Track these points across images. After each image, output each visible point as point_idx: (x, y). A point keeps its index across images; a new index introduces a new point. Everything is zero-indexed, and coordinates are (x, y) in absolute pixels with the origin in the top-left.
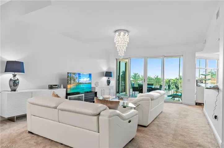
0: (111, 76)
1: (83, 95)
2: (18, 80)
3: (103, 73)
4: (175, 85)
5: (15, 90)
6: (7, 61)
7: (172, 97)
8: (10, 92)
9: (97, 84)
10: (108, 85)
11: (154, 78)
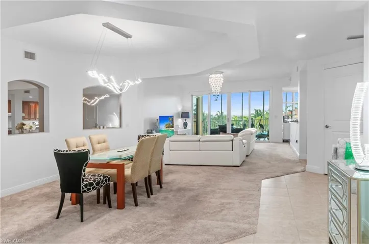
0: (188, 117)
3: (179, 113)
4: (260, 124)
9: (177, 127)
10: (185, 128)
11: (216, 116)
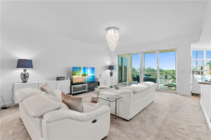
0: (113, 69)
1: (87, 84)
2: (28, 73)
4: (172, 76)
5: (25, 82)
6: (18, 60)
7: (168, 86)
8: (22, 83)
9: (100, 75)
10: (111, 76)
